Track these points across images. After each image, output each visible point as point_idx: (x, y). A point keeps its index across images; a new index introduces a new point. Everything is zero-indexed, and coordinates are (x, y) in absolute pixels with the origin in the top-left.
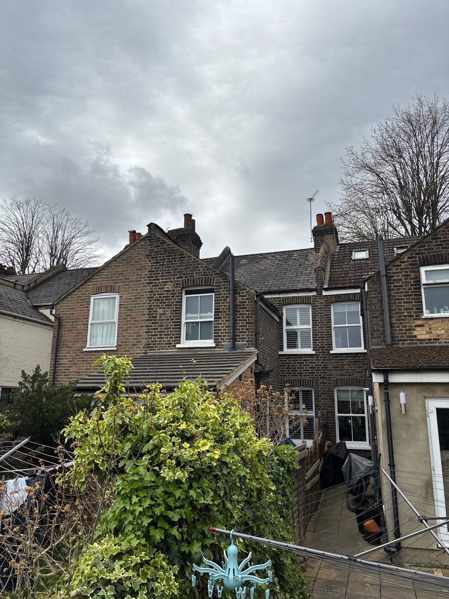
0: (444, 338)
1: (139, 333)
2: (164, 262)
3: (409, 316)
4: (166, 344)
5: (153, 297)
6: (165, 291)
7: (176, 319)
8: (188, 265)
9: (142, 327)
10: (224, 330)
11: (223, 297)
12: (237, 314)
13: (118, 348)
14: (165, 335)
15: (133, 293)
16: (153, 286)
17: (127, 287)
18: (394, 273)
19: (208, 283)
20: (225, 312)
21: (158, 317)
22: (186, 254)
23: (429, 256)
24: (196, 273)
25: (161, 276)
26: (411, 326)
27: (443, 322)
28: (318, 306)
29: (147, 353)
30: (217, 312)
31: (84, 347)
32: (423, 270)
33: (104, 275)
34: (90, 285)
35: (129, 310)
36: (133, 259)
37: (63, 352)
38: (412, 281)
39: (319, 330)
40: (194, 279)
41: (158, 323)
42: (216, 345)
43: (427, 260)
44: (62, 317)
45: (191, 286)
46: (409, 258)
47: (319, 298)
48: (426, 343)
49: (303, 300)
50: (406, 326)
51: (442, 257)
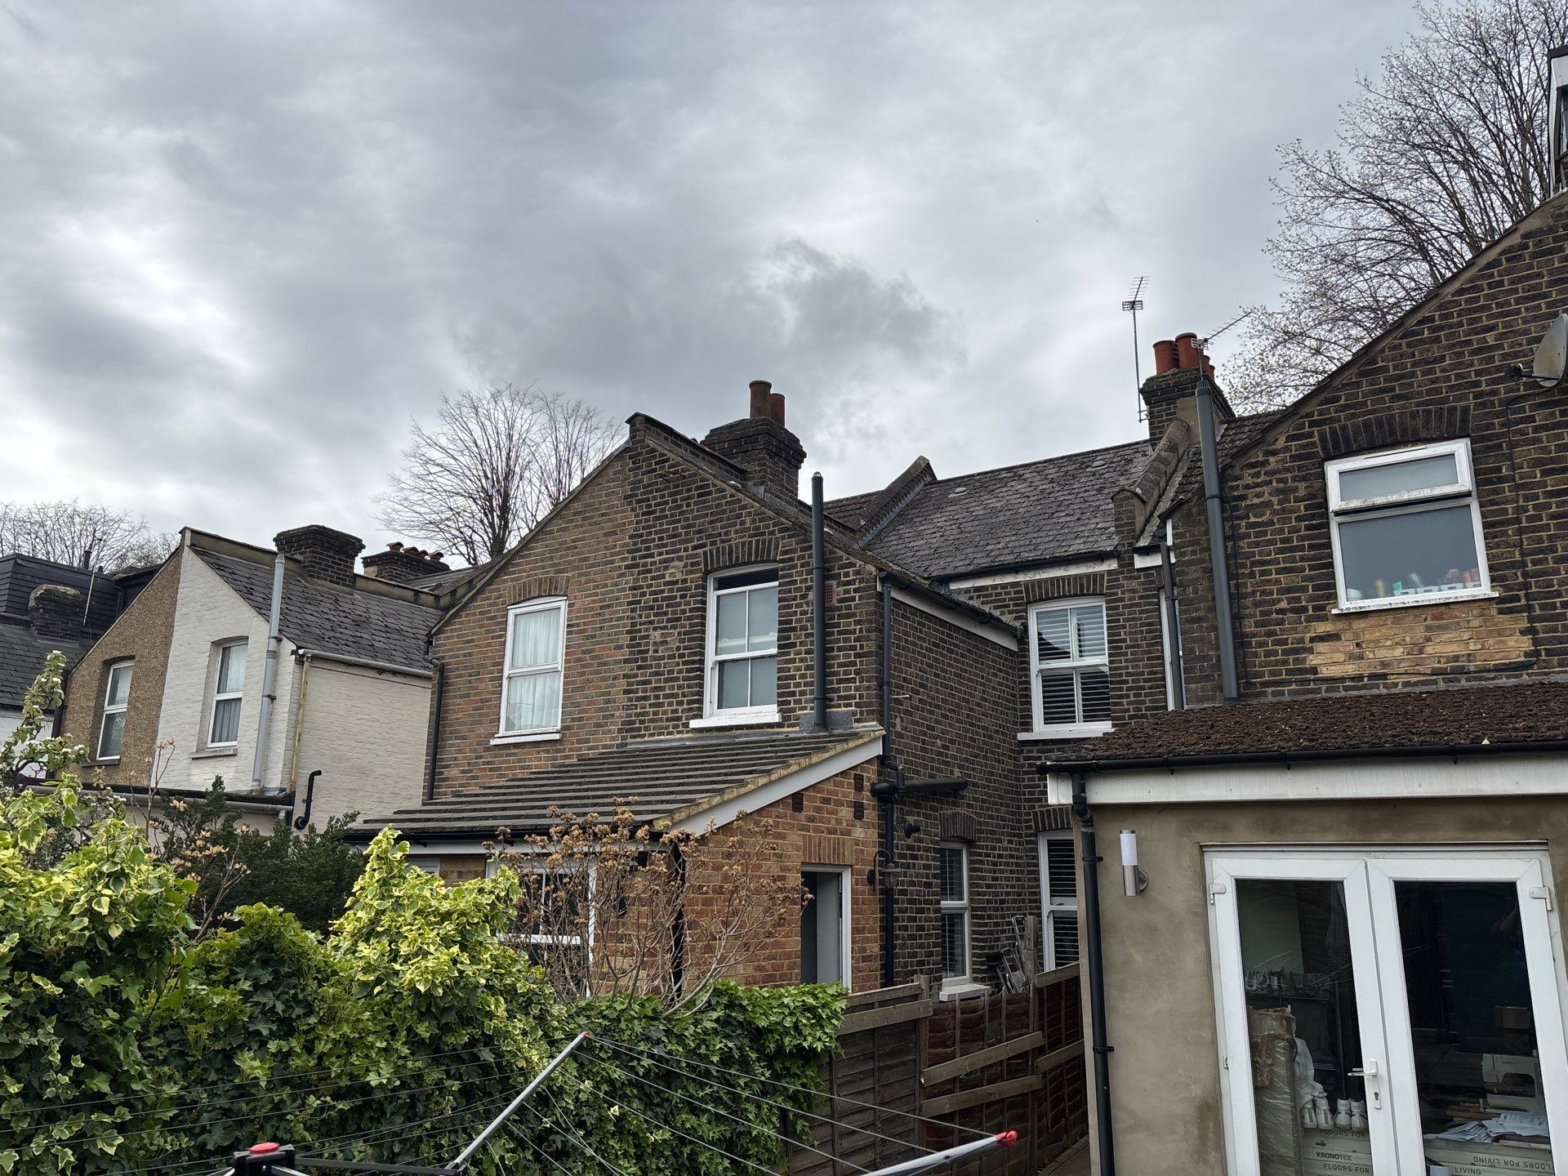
0: (1401, 670)
1: (609, 693)
2: (663, 510)
3: (1294, 610)
4: (668, 720)
5: (639, 602)
6: (666, 584)
7: (690, 655)
8: (717, 513)
9: (615, 678)
10: (802, 676)
11: (798, 589)
12: (832, 634)
13: (564, 735)
14: (666, 696)
15: (596, 594)
16: (639, 574)
17: (584, 579)
18: (1247, 487)
19: (763, 556)
20: (804, 628)
21: (651, 652)
22: (714, 485)
23: (1353, 425)
24: (736, 532)
25: (658, 547)
26: (1302, 640)
27: (1397, 621)
28: (1122, 600)
29: (626, 744)
30: (785, 629)
31: (492, 736)
32: (1333, 470)
33: (535, 554)
34: (506, 581)
35: (587, 638)
36: (597, 509)
37: (451, 750)
38: (1302, 505)
39: (1127, 668)
40: (730, 547)
41: (651, 667)
42: (784, 718)
43: (1346, 438)
44: (449, 664)
45: (726, 567)
46: (1290, 438)
47: (1126, 578)
48: (1346, 689)
49: (1082, 585)
50: (1284, 642)
51: (1390, 425)
